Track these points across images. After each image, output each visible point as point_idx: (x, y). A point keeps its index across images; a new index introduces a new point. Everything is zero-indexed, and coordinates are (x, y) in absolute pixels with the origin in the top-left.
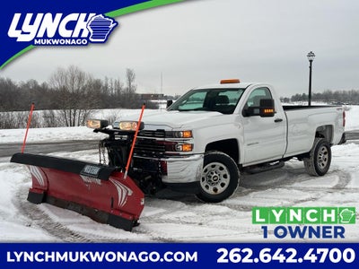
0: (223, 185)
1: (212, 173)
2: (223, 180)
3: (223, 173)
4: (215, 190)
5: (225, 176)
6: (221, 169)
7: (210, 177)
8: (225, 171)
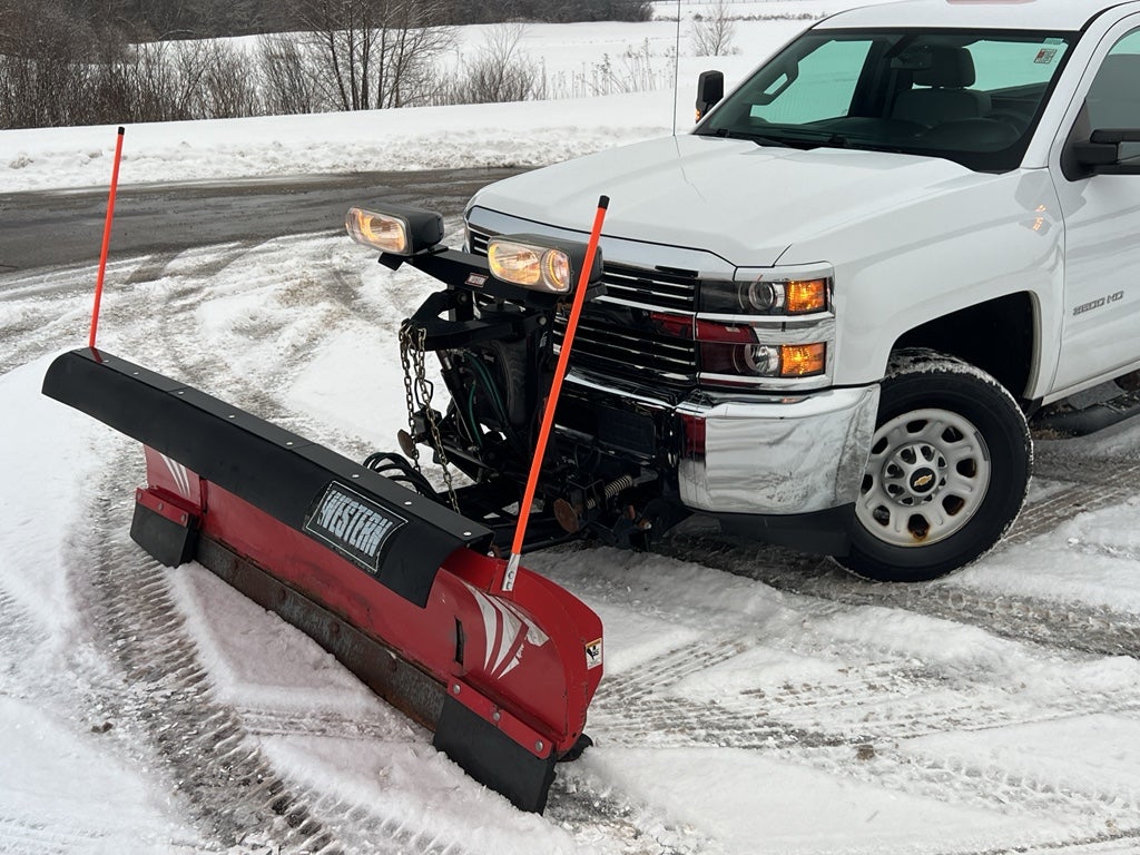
0: (953, 504)
1: (909, 457)
2: (958, 485)
3: (958, 452)
4: (918, 524)
5: (967, 468)
6: (952, 435)
7: (897, 472)
8: (972, 445)
